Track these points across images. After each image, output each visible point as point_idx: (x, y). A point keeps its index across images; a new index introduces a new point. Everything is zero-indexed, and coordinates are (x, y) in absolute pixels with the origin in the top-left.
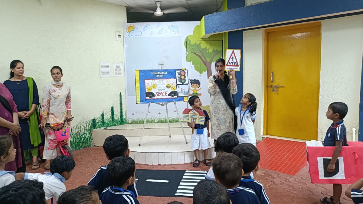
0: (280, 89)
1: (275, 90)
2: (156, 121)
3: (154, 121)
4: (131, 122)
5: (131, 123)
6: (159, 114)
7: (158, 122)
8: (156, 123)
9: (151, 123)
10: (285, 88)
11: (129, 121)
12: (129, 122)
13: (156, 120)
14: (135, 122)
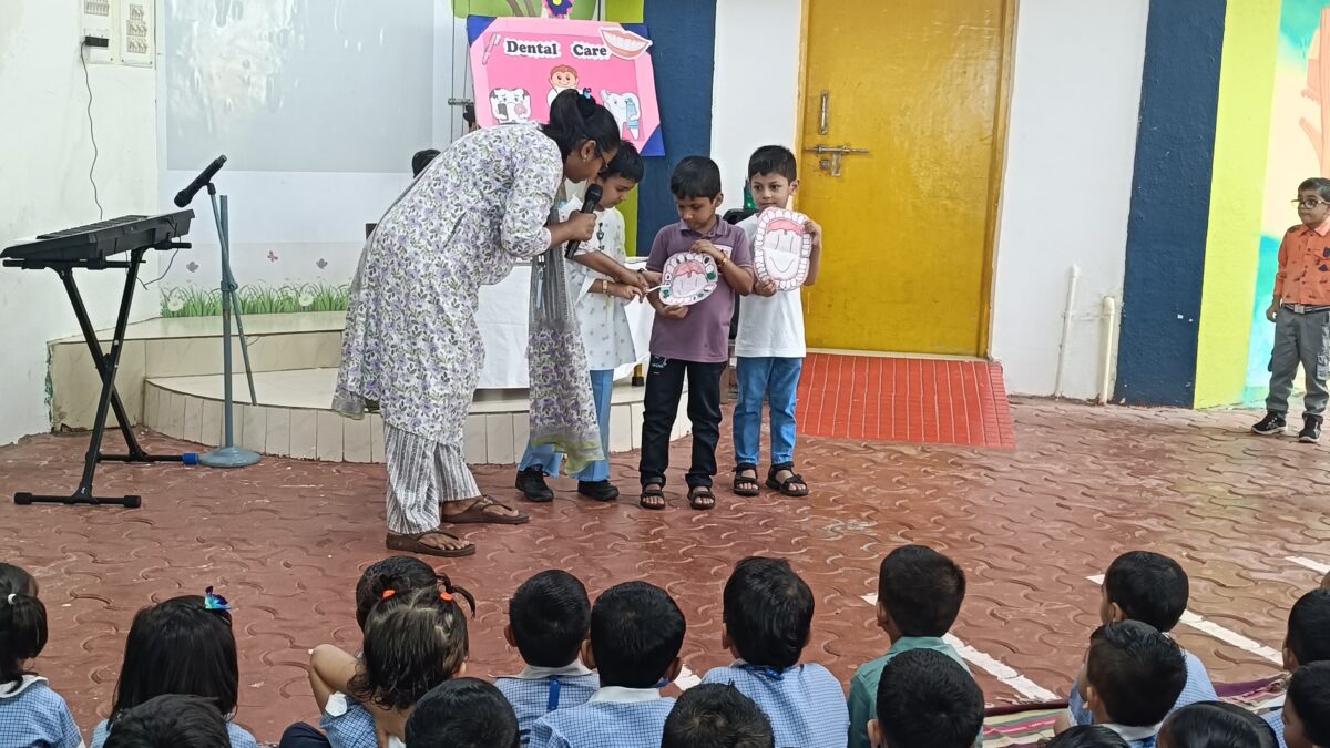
0: (850, 163)
1: (834, 163)
2: (306, 300)
3: (297, 301)
4: (180, 306)
5: (183, 314)
6: (322, 264)
7: (312, 308)
8: (304, 309)
9: (282, 311)
10: (872, 157)
11: (173, 300)
12: (172, 308)
13: (303, 296)
14: (199, 310)
